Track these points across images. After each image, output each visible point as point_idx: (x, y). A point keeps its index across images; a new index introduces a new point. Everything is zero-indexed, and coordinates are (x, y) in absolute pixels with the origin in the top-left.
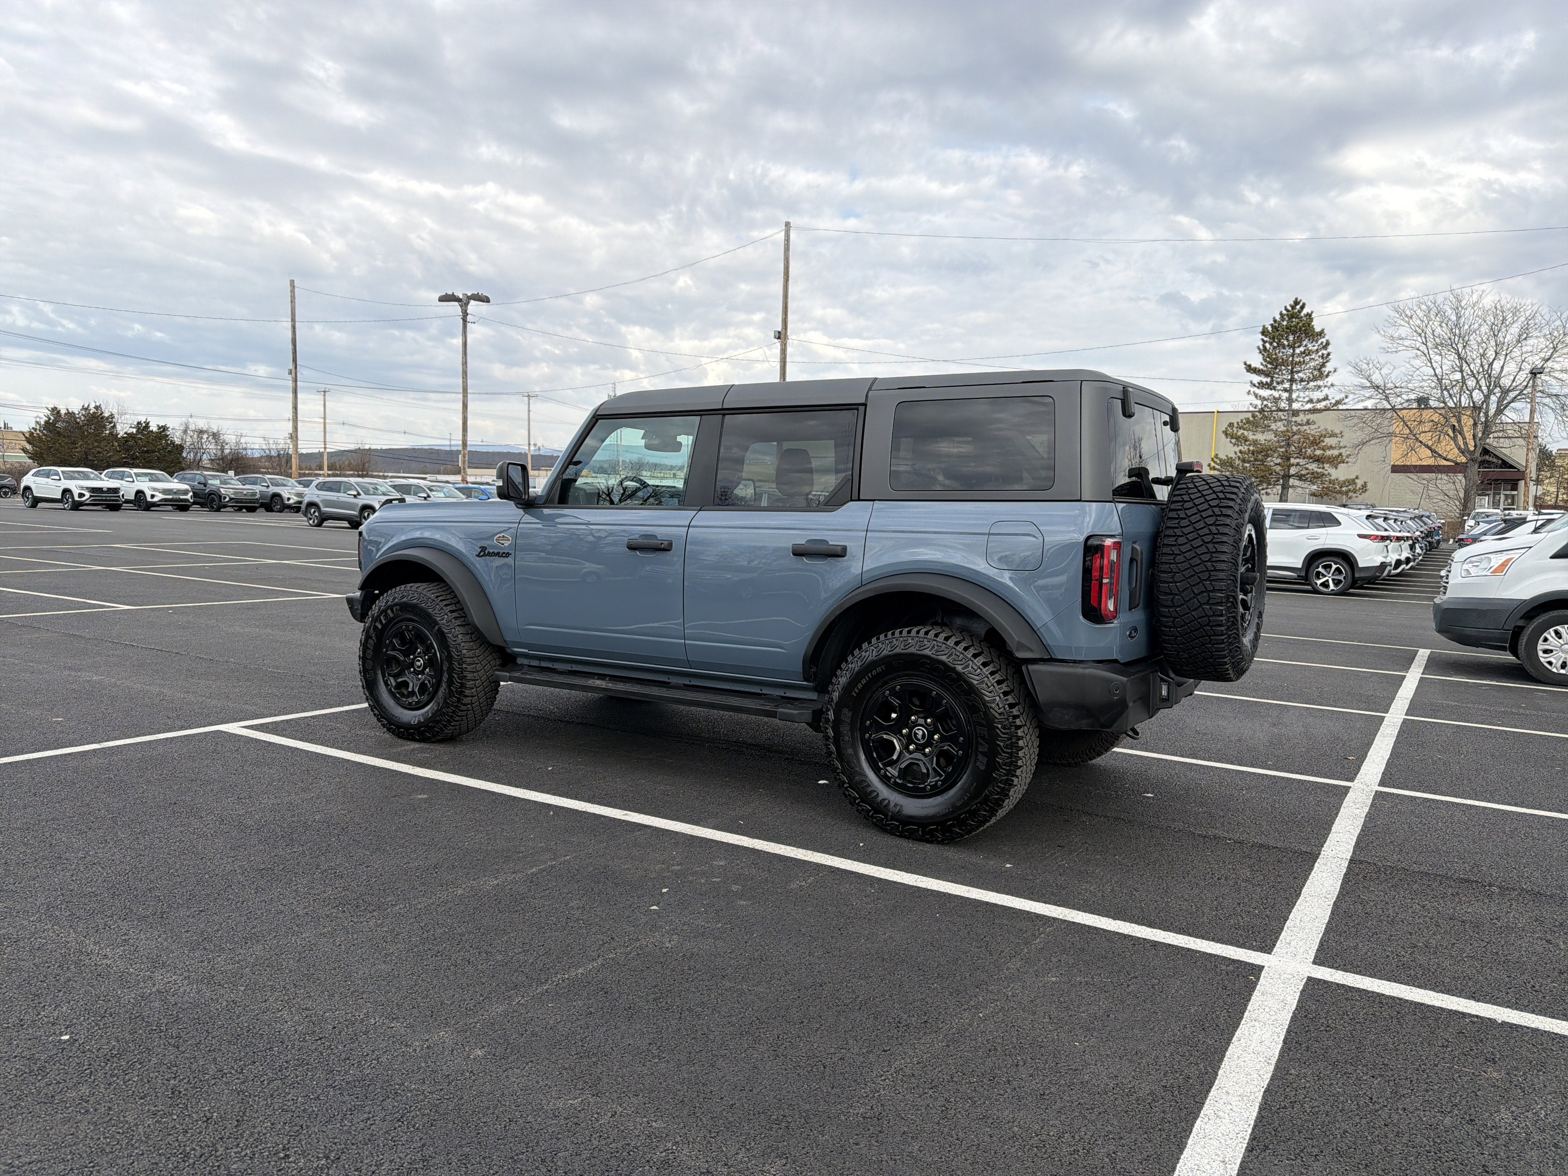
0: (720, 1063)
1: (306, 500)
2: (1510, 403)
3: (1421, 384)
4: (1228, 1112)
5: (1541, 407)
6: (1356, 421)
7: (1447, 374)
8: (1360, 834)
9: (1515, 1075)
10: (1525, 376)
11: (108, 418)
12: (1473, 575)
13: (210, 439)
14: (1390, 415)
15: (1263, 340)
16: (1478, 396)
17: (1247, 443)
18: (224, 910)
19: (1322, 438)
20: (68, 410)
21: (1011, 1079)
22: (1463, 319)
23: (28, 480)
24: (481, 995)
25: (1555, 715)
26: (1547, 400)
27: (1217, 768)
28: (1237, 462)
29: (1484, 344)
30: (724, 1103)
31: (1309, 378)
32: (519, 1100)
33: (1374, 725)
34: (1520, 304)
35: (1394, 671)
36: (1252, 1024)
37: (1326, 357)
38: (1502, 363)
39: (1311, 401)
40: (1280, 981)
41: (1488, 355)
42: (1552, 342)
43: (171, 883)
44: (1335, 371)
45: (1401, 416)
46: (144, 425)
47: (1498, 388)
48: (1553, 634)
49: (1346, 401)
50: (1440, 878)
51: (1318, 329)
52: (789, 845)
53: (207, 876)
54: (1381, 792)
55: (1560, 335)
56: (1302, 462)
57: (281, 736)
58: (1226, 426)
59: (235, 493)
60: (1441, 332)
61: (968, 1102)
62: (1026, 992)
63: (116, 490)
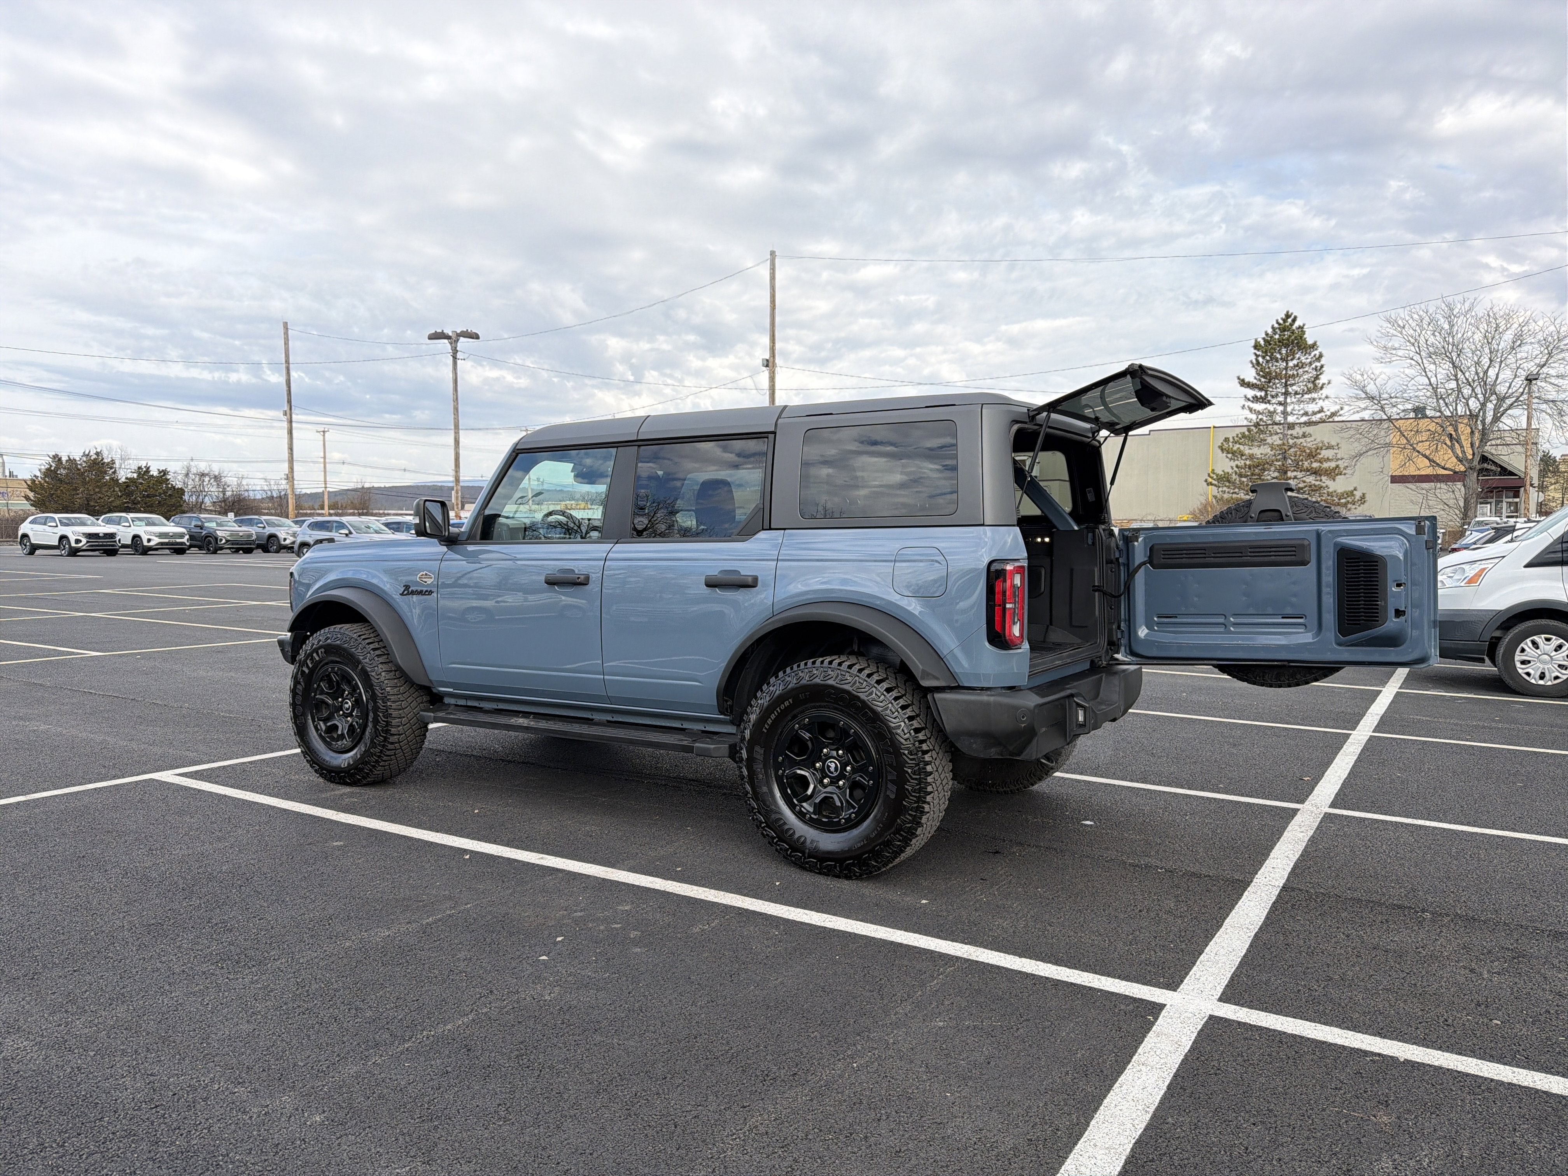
0: (568, 1124)
1: (299, 540)
2: (1506, 410)
3: (1416, 394)
4: (1090, 1166)
5: (1538, 414)
6: (1352, 432)
7: (1442, 383)
8: (1298, 859)
9: (1406, 1119)
10: (1521, 382)
11: (108, 464)
12: (1447, 586)
13: (211, 481)
14: (1386, 426)
15: (1255, 354)
16: (1474, 404)
17: (1244, 458)
18: (99, 970)
19: (1318, 451)
20: (69, 457)
21: (869, 1135)
22: (1456, 327)
23: (25, 528)
24: (338, 1055)
25: (1527, 728)
26: (1544, 406)
27: (1165, 792)
28: (1234, 477)
29: (1478, 352)
30: (559, 1168)
31: (1304, 390)
32: (344, 1170)
33: (1337, 744)
34: (1513, 311)
35: (1371, 686)
36: (1138, 1068)
37: (1320, 370)
38: (1497, 370)
39: (1306, 414)
40: (1179, 1021)
41: (1482, 363)
42: (1547, 348)
43: (54, 942)
44: (1329, 383)
45: (1398, 426)
46: (145, 469)
47: (1495, 396)
48: (1530, 645)
49: (1341, 412)
50: (1371, 905)
51: (1310, 342)
52: (703, 886)
53: (93, 933)
54: (1330, 814)
55: (1554, 341)
56: (1299, 475)
57: (213, 783)
58: (1222, 441)
59: (231, 535)
60: (1434, 341)
61: (817, 1162)
62: (909, 1038)
63: (112, 536)
